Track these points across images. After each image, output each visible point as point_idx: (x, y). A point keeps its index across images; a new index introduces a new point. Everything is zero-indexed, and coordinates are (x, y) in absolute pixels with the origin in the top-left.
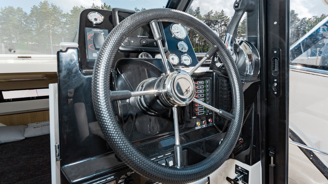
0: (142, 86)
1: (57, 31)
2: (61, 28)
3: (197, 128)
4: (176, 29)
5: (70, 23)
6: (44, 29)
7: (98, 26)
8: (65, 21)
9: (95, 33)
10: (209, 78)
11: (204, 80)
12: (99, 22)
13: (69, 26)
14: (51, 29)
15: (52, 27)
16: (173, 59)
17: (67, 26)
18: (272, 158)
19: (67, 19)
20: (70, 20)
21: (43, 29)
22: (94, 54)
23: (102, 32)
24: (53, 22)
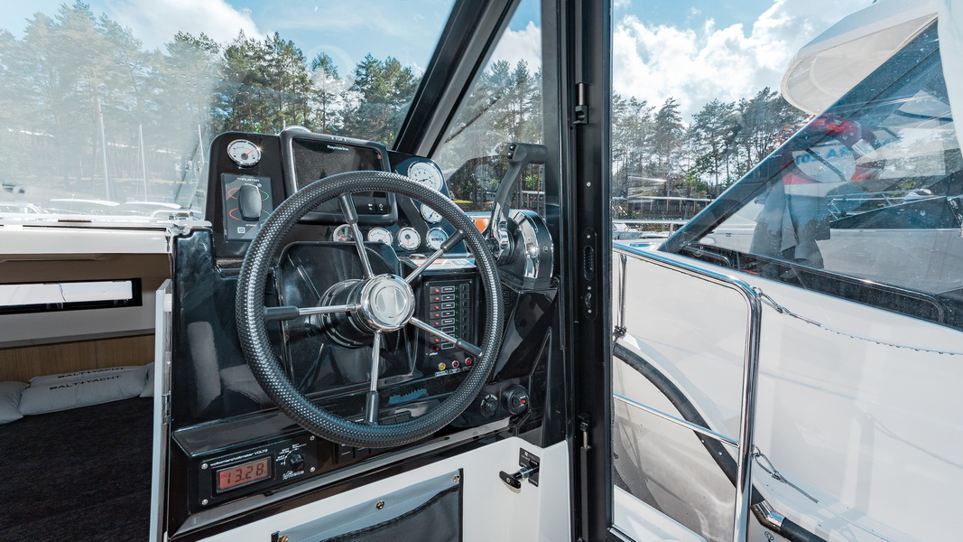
0: (330, 295)
1: (122, 104)
2: (137, 94)
3: (438, 374)
4: (422, 172)
5: (164, 81)
6: (76, 91)
7: (249, 170)
8: (147, 75)
9: (242, 187)
10: (468, 282)
11: (456, 284)
12: (250, 161)
13: (162, 90)
14: (100, 94)
15: (104, 89)
16: (408, 237)
17: (157, 91)
18: (585, 434)
19: (155, 69)
20: (165, 72)
21: (73, 93)
22: (239, 228)
23: (256, 184)
24: (107, 74)
